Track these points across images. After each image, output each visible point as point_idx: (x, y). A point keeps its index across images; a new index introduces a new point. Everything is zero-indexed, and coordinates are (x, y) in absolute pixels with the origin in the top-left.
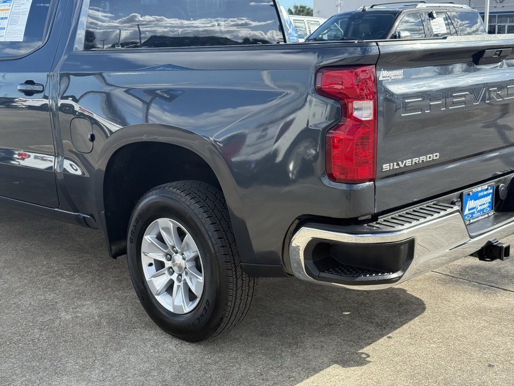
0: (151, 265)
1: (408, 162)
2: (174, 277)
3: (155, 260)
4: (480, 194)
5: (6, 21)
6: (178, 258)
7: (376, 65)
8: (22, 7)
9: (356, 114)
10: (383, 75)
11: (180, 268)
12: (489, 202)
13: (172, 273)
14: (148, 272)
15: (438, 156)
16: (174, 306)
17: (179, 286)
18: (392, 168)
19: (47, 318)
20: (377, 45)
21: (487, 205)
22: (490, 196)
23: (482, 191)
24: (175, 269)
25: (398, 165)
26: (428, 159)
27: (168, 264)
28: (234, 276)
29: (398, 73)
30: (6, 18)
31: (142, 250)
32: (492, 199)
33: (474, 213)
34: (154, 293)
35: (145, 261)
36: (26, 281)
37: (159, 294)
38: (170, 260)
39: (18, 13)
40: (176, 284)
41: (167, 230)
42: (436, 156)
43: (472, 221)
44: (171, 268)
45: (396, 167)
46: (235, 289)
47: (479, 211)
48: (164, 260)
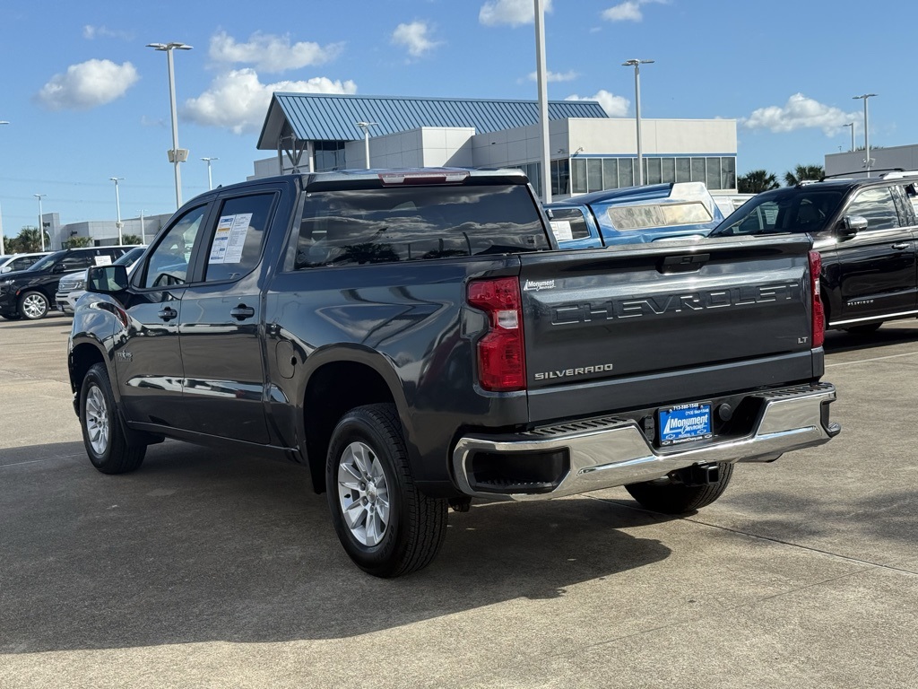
0: (348, 496)
1: (569, 372)
2: (368, 507)
3: (353, 490)
4: (687, 413)
5: (226, 241)
6: (371, 486)
7: (519, 276)
8: (242, 226)
9: (502, 324)
10: (528, 285)
11: (373, 496)
12: (705, 424)
13: (365, 504)
14: (345, 504)
15: (611, 368)
16: (368, 539)
17: (372, 516)
18: (547, 377)
19: (248, 558)
20: (519, 257)
21: (703, 426)
22: (706, 416)
23: (689, 409)
24: (369, 498)
25: (555, 374)
26: (597, 370)
27: (363, 493)
28: (416, 499)
29: (550, 283)
30: (226, 238)
31: (339, 480)
32: (710, 419)
33: (680, 433)
34: (350, 527)
35: (342, 492)
36: (238, 529)
37: (354, 528)
38: (364, 489)
39: (237, 233)
40: (369, 514)
41: (359, 455)
42: (609, 367)
43: (674, 442)
44: (365, 497)
45: (551, 376)
46: (417, 513)
47: (687, 432)
48: (359, 489)
